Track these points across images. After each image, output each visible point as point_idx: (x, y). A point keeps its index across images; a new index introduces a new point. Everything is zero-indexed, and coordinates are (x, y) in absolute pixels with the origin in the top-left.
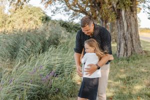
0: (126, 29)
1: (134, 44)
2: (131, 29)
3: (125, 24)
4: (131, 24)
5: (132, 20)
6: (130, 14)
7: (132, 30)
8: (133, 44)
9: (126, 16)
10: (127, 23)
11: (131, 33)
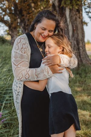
0: (71, 33)
1: (81, 53)
2: (78, 34)
3: (70, 28)
4: (77, 27)
5: (78, 23)
6: (76, 15)
7: (78, 36)
8: (79, 53)
9: (71, 17)
10: (73, 26)
11: (77, 38)
